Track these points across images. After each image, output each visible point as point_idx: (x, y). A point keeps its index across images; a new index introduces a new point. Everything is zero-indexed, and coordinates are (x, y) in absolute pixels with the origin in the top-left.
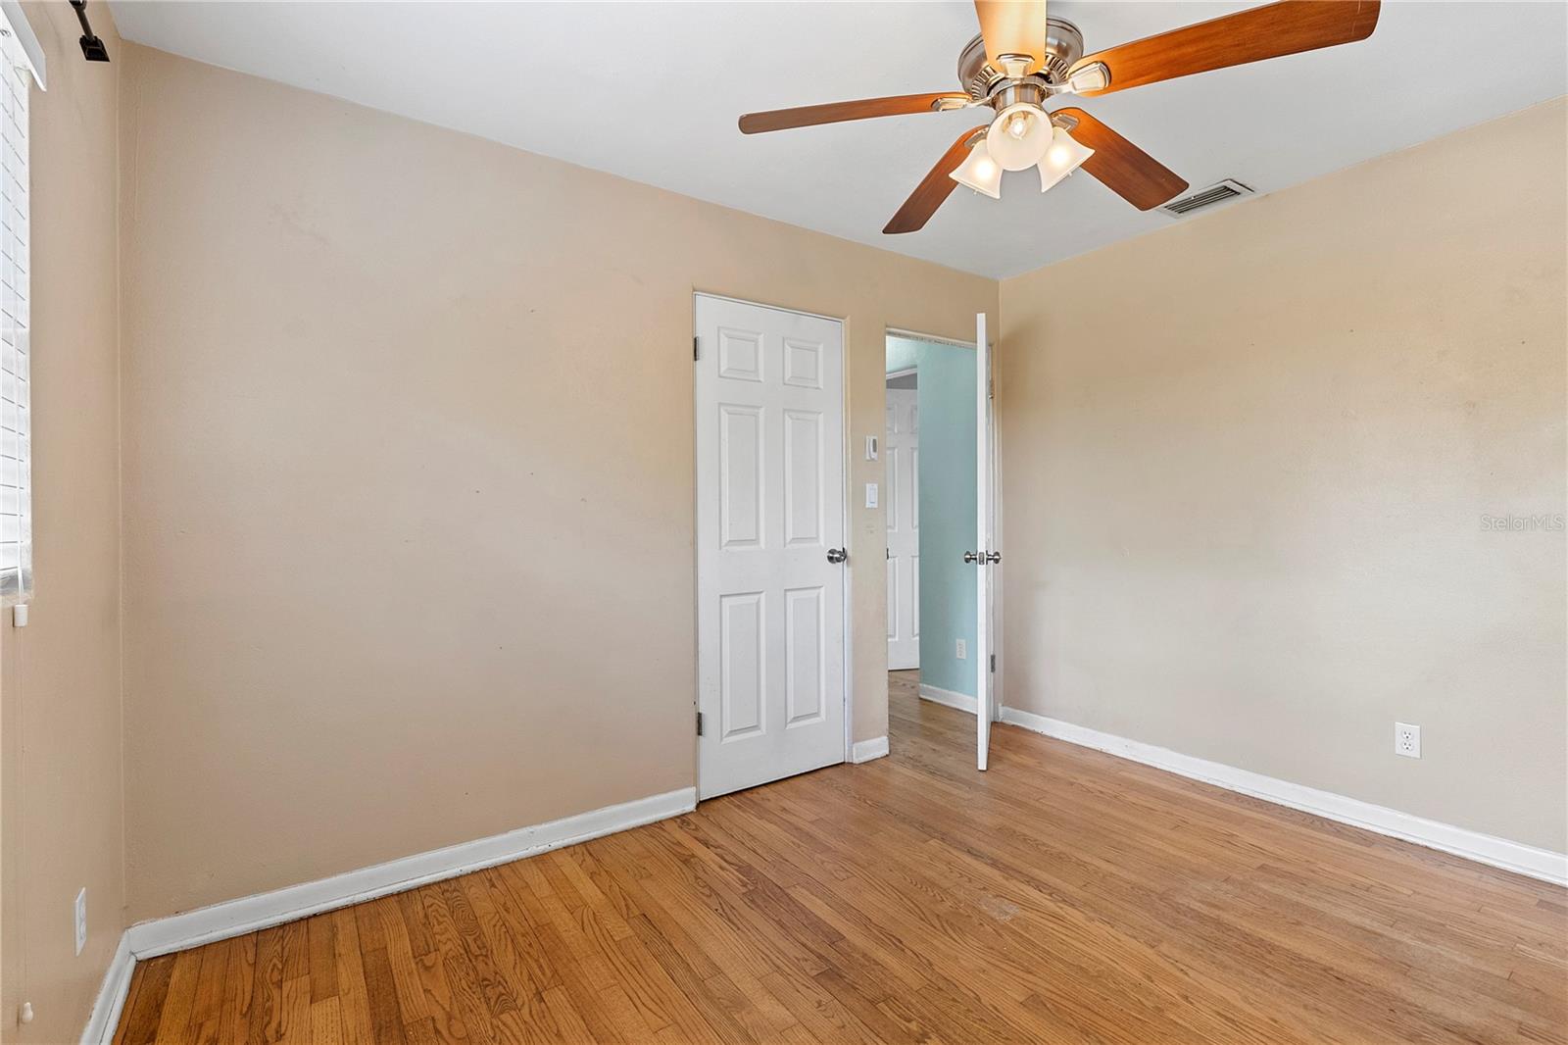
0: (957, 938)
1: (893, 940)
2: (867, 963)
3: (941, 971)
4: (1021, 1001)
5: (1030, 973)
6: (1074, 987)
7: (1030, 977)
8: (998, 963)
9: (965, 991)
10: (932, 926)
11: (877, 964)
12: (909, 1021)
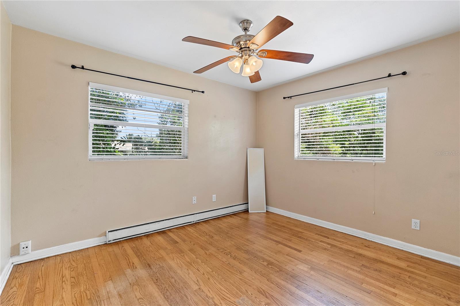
0: (260, 289)
1: (280, 287)
2: (286, 280)
3: (265, 278)
4: (245, 272)
5: (240, 279)
6: (230, 276)
7: (241, 278)
8: (249, 281)
9: (258, 274)
10: (268, 293)
11: (283, 280)
12: (271, 267)
